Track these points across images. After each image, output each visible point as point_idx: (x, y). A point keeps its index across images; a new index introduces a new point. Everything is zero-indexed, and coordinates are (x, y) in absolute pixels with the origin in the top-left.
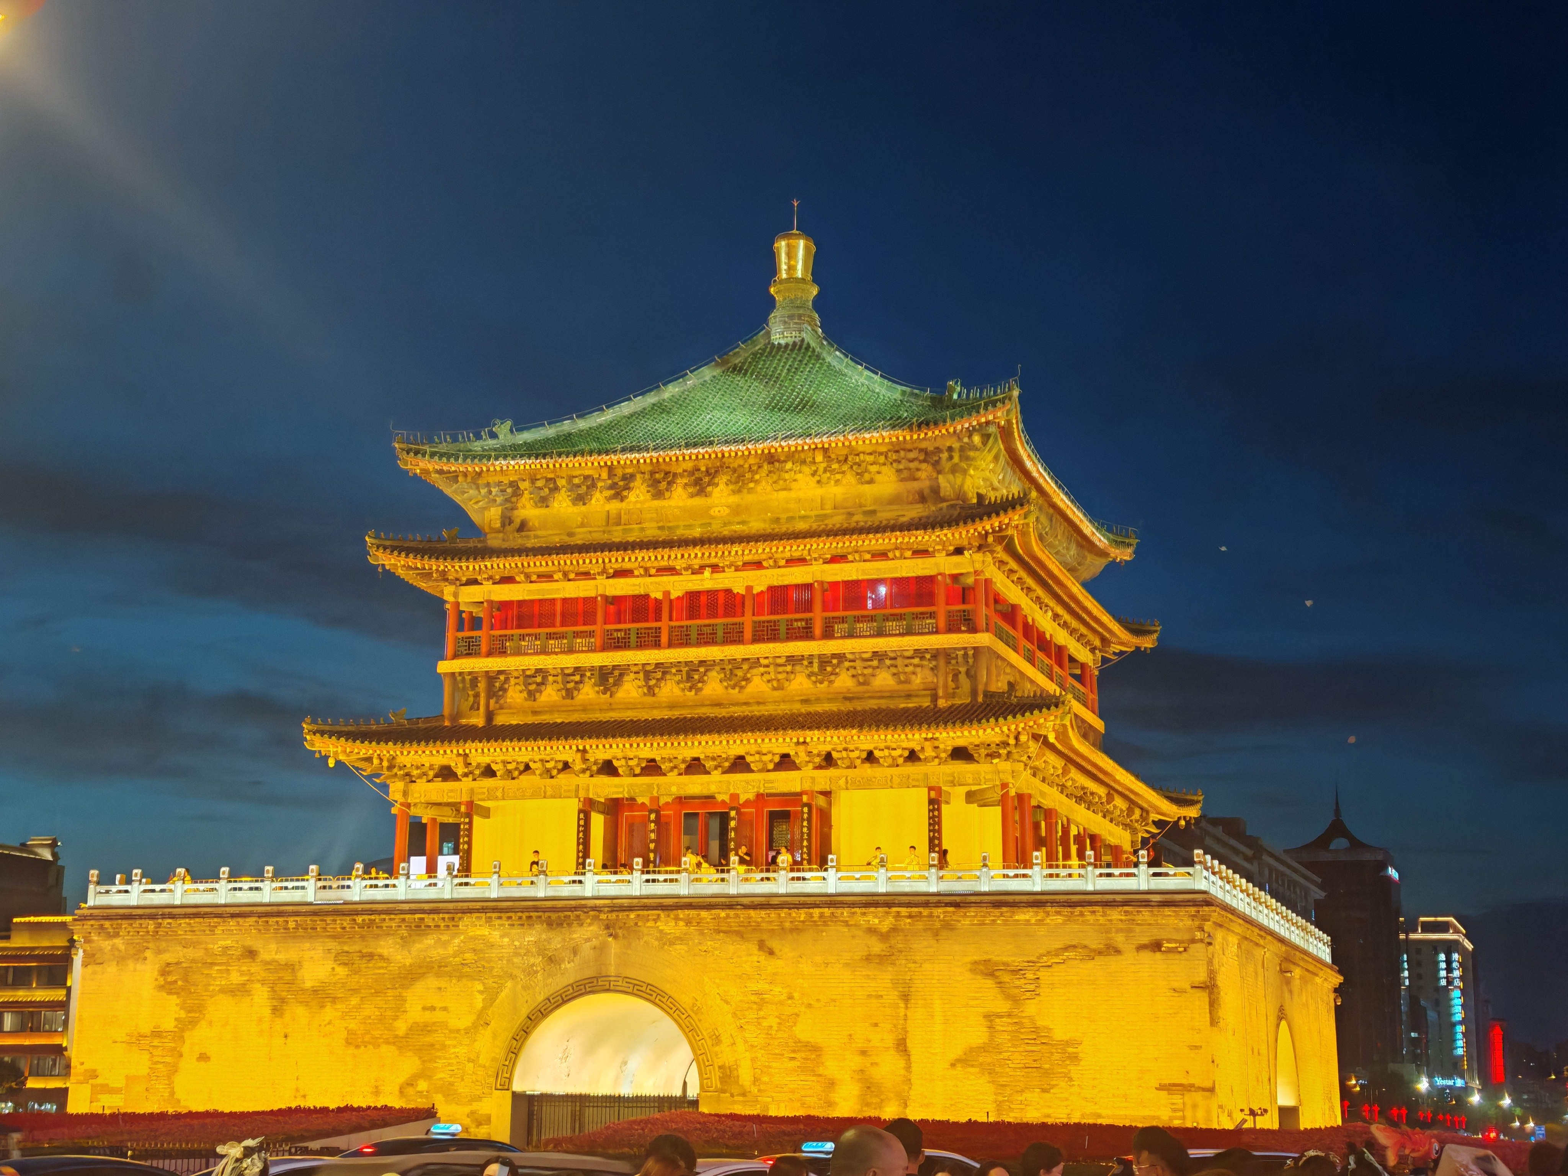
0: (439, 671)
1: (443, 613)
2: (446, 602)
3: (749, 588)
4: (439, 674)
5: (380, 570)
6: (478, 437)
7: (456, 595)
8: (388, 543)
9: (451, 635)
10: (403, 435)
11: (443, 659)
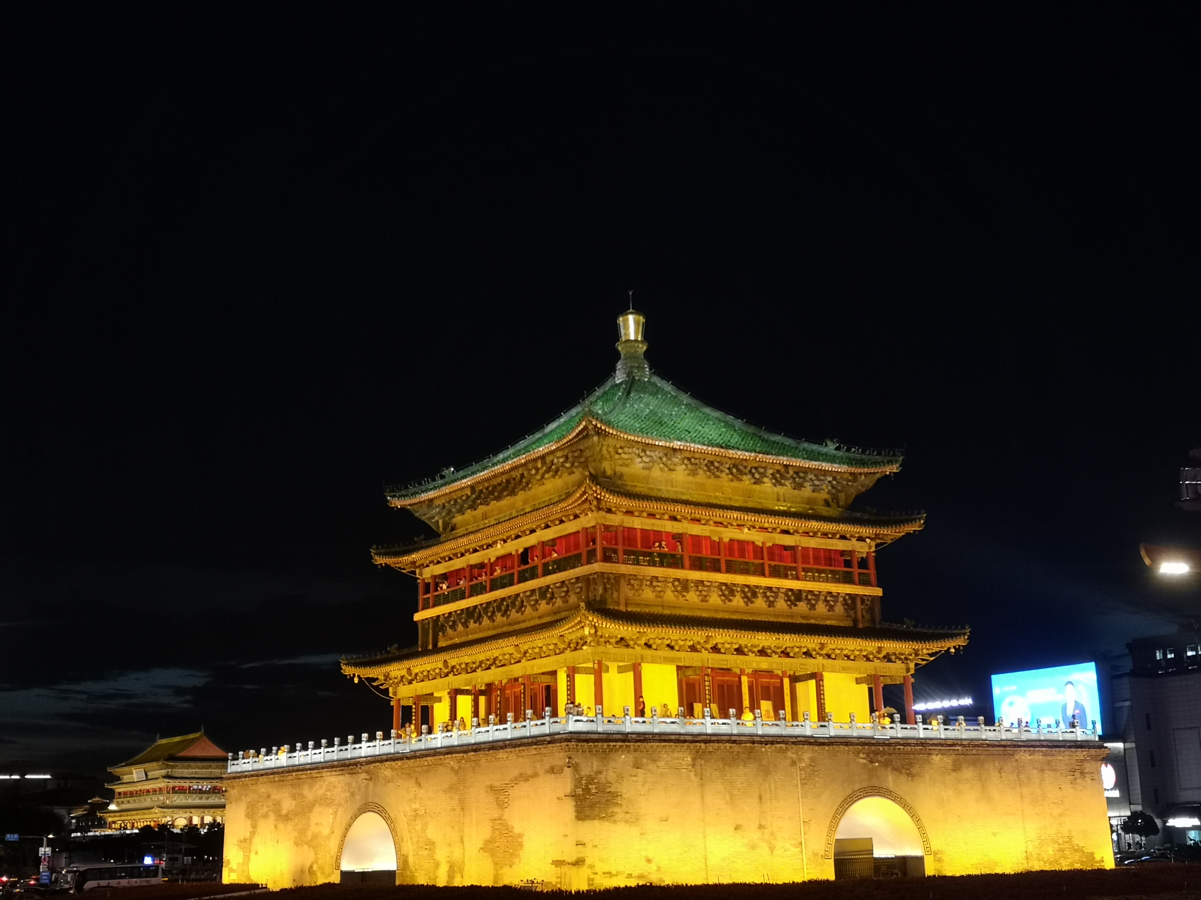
0: (415, 619)
1: (417, 585)
2: (418, 579)
3: (517, 551)
4: (416, 623)
5: (379, 567)
6: (434, 480)
7: (421, 574)
8: (383, 551)
9: (421, 597)
10: (390, 488)
11: (417, 611)
